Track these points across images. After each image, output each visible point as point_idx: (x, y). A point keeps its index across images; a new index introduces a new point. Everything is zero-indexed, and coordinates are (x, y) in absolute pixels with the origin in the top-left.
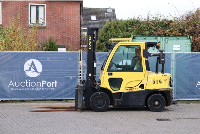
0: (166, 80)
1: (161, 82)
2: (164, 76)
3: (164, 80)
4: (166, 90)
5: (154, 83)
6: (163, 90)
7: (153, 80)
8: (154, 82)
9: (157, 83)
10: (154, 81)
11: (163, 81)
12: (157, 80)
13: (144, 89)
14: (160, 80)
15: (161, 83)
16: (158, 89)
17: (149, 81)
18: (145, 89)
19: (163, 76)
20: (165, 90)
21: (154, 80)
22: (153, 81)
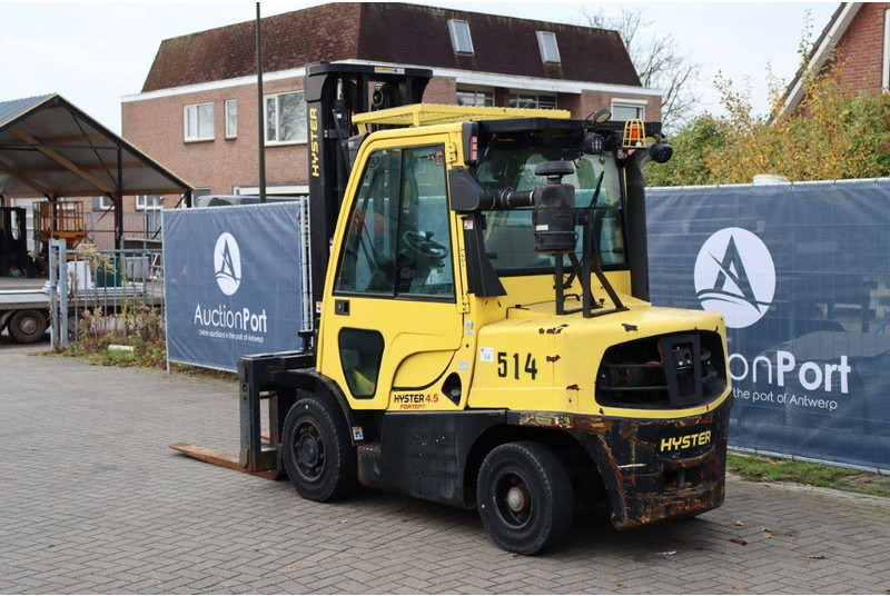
0: (558, 357)
1: (533, 371)
2: (550, 331)
3: (549, 359)
4: (553, 421)
5: (502, 372)
6: (540, 422)
7: (500, 354)
8: (502, 365)
9: (517, 377)
10: (505, 362)
11: (541, 365)
12: (516, 356)
13: (461, 406)
14: (529, 355)
15: (533, 378)
16: (518, 415)
17: (481, 358)
18: (467, 408)
19: (542, 331)
20: (549, 423)
21: (504, 354)
22: (500, 361)
